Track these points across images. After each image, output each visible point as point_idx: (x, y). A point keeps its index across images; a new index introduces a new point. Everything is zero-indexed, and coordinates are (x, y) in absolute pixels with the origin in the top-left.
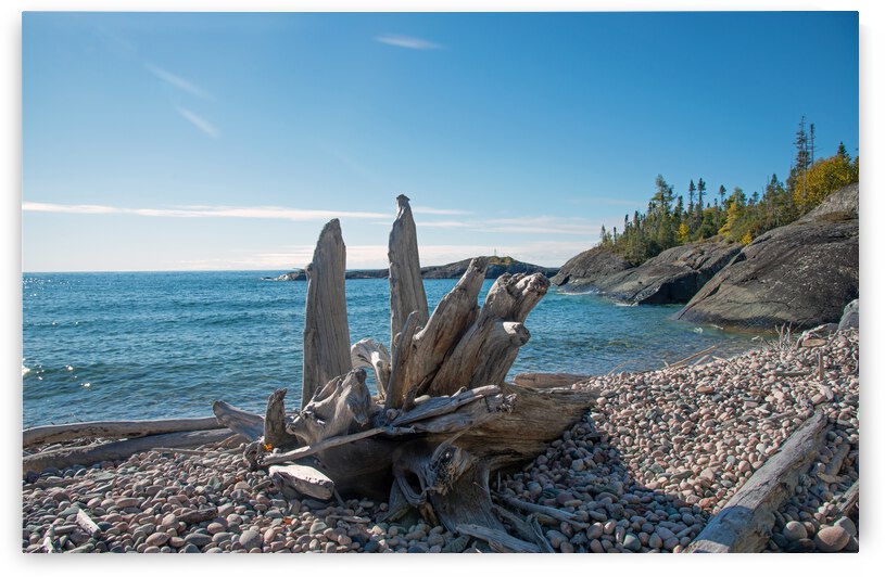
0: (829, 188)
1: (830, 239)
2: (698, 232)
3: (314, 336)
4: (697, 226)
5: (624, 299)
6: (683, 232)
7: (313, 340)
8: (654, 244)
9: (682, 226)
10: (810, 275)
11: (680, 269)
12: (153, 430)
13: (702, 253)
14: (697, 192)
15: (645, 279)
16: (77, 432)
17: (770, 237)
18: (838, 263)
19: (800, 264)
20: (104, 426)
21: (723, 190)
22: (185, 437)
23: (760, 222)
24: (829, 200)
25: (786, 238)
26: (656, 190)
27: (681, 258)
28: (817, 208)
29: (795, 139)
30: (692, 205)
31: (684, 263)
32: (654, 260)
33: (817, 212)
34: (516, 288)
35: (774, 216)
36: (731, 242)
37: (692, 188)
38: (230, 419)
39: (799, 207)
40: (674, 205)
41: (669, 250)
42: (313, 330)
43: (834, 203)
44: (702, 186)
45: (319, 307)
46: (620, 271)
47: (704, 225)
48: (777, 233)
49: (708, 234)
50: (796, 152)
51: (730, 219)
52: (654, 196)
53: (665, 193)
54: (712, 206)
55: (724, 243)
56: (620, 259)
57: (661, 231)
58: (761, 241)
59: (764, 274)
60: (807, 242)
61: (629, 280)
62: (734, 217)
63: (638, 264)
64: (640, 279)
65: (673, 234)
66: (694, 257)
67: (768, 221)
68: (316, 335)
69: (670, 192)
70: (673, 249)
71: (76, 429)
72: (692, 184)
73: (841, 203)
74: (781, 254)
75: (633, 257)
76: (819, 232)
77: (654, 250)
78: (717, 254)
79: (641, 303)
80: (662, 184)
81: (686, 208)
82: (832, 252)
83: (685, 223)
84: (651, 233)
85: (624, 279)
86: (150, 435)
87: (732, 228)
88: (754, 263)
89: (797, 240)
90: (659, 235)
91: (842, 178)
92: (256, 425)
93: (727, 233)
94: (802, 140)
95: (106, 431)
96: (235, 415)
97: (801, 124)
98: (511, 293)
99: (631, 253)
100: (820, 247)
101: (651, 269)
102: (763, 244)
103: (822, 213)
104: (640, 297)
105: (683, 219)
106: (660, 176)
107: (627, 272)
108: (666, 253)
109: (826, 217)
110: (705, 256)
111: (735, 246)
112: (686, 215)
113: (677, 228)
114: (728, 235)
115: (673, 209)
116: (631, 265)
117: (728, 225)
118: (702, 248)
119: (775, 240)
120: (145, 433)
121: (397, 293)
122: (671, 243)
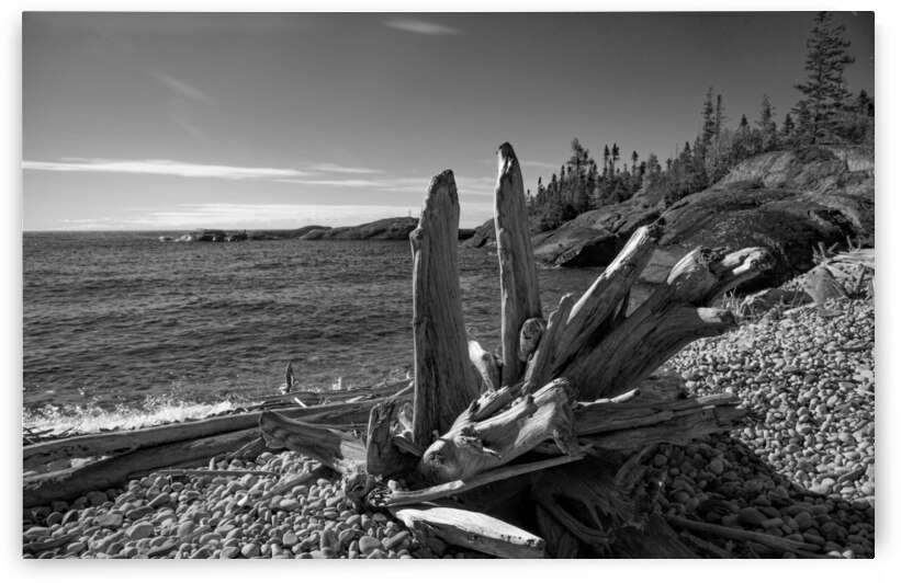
0: (736, 157)
1: (744, 207)
2: (612, 196)
3: (427, 326)
4: (610, 191)
5: (545, 261)
6: (597, 196)
7: (426, 332)
8: (570, 207)
9: (596, 190)
10: (727, 241)
11: (599, 232)
12: (145, 442)
13: (619, 217)
14: (611, 157)
15: (565, 242)
16: (48, 455)
17: (687, 203)
18: (753, 229)
19: (718, 229)
20: (83, 444)
21: (635, 156)
22: (188, 449)
23: (674, 189)
24: (738, 169)
25: (703, 204)
26: (571, 154)
27: (599, 221)
28: (727, 176)
29: (703, 108)
30: (606, 169)
31: (602, 227)
32: (572, 223)
33: (727, 181)
34: (722, 266)
35: (686, 183)
36: (646, 207)
37: (607, 152)
38: (287, 436)
39: (709, 175)
40: (587, 168)
41: (586, 214)
42: (425, 319)
43: (743, 172)
44: (616, 151)
45: (432, 288)
46: (537, 233)
47: (618, 190)
48: (694, 198)
49: (622, 199)
50: (703, 121)
51: (645, 184)
52: (569, 159)
53: (581, 156)
54: (622, 171)
55: (640, 208)
56: (537, 221)
57: (577, 194)
58: (678, 207)
59: (685, 238)
60: (723, 208)
61: (550, 242)
62: (649, 182)
63: (555, 227)
64: (560, 242)
65: (587, 198)
66: (611, 221)
67: (682, 187)
68: (431, 326)
69: (586, 156)
70: (590, 213)
71: (45, 451)
72: (607, 150)
73: (749, 173)
74: (699, 220)
75: (550, 220)
76: (733, 200)
77: (570, 213)
78: (633, 218)
79: (562, 265)
80: (578, 148)
81: (600, 172)
82: (747, 219)
83: (600, 187)
84: (567, 196)
85: (543, 242)
86: (142, 448)
87: (646, 193)
88: (674, 227)
89: (713, 206)
90: (575, 198)
91: (748, 148)
92: (325, 441)
93: (642, 198)
94: (710, 111)
95: (85, 449)
96: (294, 430)
97: (709, 95)
98: (712, 271)
99: (548, 216)
100: (735, 213)
101: (570, 232)
102: (682, 209)
103: (732, 181)
104: (561, 260)
105: (596, 183)
106: (576, 140)
107: (546, 235)
108: (583, 217)
109: (736, 185)
110: (622, 220)
111: (650, 211)
112: (601, 180)
113: (592, 192)
114: (644, 200)
115: (587, 172)
116: (549, 228)
117: (643, 191)
118: (619, 212)
119: (693, 206)
120: (134, 447)
121: (511, 268)
122: (586, 207)
